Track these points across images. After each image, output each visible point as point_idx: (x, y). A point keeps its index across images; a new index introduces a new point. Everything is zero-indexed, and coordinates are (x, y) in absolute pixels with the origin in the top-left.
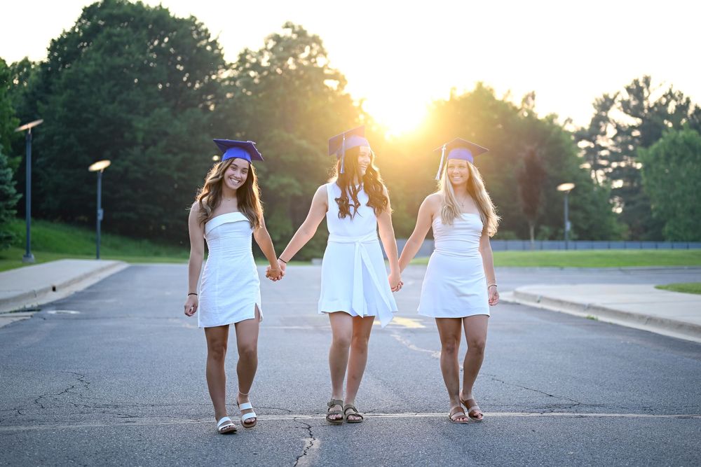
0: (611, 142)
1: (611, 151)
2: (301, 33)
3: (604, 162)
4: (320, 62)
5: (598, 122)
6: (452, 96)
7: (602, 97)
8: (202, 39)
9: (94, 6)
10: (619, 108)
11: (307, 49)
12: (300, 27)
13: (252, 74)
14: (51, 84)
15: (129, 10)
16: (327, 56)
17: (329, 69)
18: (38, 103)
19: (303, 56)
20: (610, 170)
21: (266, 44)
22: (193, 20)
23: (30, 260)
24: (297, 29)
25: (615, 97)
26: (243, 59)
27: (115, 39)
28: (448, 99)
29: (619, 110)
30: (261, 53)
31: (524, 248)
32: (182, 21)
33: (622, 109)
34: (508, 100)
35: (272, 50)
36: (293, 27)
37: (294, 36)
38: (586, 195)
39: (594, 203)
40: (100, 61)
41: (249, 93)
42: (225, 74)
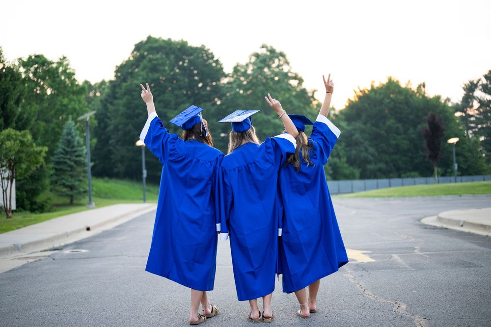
0: (477, 112)
1: (476, 118)
2: (272, 51)
3: (472, 125)
4: (285, 69)
5: (468, 99)
6: (372, 86)
7: (469, 83)
8: (209, 59)
9: (141, 43)
10: (481, 90)
11: (276, 61)
12: (271, 47)
13: (242, 79)
14: (117, 93)
15: (163, 44)
16: (290, 64)
17: (291, 73)
18: (109, 105)
19: (274, 66)
20: (477, 130)
21: (250, 59)
22: (203, 47)
23: (91, 206)
24: (269, 48)
25: (478, 82)
26: (236, 70)
27: (155, 62)
28: (369, 88)
29: (480, 91)
30: (247, 65)
31: (427, 183)
32: (196, 49)
33: (482, 90)
34: (409, 87)
35: (254, 64)
36: (266, 47)
37: (268, 53)
38: (465, 146)
39: (469, 151)
40: (145, 76)
41: (241, 92)
42: (225, 81)
